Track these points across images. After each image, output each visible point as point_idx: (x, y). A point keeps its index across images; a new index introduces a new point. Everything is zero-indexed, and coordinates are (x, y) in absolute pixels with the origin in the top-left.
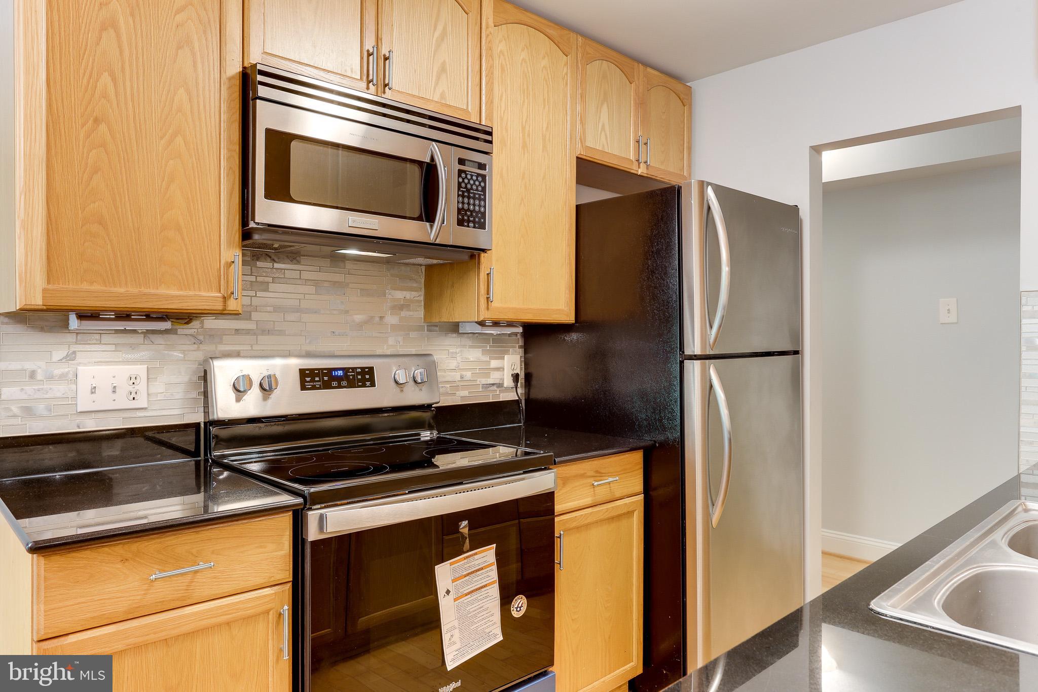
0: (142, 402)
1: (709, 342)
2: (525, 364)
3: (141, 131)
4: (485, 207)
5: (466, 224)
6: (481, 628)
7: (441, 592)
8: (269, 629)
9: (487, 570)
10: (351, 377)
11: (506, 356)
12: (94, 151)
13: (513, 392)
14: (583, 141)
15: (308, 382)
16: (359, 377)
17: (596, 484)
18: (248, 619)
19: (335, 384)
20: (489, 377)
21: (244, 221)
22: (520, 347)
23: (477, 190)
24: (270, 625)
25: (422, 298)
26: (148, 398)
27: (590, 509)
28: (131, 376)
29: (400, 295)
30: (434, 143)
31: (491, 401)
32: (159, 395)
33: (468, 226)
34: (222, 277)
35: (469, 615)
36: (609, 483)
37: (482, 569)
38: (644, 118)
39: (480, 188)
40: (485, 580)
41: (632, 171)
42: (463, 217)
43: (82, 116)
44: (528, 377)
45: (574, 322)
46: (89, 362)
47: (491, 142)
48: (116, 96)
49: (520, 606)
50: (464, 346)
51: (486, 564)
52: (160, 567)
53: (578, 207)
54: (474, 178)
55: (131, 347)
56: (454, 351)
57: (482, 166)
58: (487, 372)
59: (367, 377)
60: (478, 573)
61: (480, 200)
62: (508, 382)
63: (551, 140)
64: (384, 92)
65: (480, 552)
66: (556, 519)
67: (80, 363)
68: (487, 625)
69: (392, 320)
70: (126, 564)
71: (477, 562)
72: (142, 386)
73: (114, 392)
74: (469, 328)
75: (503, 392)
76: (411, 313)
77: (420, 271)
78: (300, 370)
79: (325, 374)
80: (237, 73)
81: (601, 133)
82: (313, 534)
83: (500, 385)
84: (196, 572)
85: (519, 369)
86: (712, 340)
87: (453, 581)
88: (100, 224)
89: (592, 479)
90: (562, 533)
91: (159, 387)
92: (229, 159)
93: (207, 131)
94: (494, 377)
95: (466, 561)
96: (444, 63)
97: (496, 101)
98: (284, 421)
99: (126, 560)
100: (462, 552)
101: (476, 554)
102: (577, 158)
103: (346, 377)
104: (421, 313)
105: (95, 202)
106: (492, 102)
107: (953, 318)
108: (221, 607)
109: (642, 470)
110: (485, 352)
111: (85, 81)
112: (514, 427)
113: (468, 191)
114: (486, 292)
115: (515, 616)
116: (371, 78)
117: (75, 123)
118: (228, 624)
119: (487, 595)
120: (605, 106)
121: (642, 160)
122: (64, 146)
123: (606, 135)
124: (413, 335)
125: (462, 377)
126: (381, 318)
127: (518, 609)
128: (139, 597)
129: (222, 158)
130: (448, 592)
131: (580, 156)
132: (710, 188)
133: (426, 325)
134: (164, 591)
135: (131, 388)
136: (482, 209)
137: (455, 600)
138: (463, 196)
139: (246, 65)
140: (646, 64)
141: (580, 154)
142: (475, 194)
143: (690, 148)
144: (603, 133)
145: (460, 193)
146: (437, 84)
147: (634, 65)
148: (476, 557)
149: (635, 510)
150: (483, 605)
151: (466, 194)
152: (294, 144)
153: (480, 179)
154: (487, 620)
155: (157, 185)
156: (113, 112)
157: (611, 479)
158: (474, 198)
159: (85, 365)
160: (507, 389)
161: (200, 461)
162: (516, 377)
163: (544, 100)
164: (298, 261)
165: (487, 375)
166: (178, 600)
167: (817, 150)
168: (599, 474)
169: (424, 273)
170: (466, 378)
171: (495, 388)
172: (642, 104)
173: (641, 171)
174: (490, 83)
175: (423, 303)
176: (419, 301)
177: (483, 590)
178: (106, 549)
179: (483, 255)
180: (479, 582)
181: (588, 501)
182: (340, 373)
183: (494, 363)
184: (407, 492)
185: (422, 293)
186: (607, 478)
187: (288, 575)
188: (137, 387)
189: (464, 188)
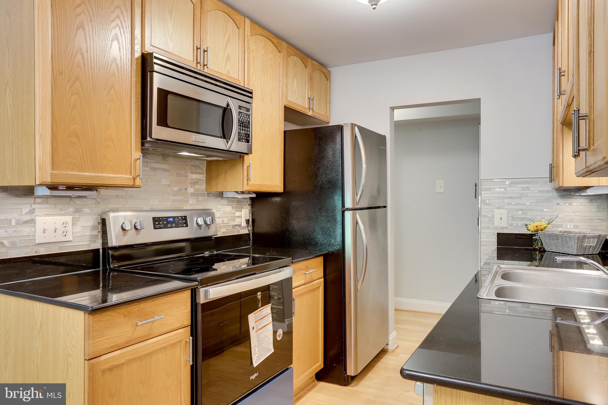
0: (69, 237)
1: (356, 202)
2: (252, 214)
3: (95, 86)
4: (249, 131)
5: (241, 140)
6: (265, 346)
7: (251, 328)
8: (182, 350)
9: (268, 316)
10: (177, 222)
11: (243, 210)
12: (73, 96)
13: (246, 229)
14: (286, 97)
15: (157, 224)
16: (180, 222)
17: (307, 273)
18: (173, 345)
19: (169, 225)
20: (235, 222)
21: (144, 137)
22: (249, 205)
23: (246, 123)
24: (182, 348)
25: (204, 178)
26: (72, 235)
27: (304, 286)
28: (64, 222)
29: (194, 176)
30: (229, 98)
31: (236, 234)
32: (78, 233)
33: (242, 142)
34: (132, 167)
35: (261, 340)
36: (311, 273)
37: (266, 316)
38: (311, 87)
39: (247, 122)
40: (267, 321)
41: (307, 114)
42: (240, 136)
43: (68, 77)
44: (253, 221)
45: (283, 192)
46: (42, 215)
47: (252, 98)
48: (84, 66)
49: (280, 334)
50: (224, 205)
51: (267, 314)
52: (139, 319)
53: (285, 131)
54: (245, 116)
55: (63, 206)
56: (219, 207)
57: (248, 110)
58: (234, 218)
59: (184, 221)
60: (265, 318)
61: (247, 128)
62: (244, 224)
63: (273, 97)
64: (204, 69)
65: (266, 308)
66: (293, 290)
67: (37, 215)
68: (268, 344)
69: (191, 190)
70: (126, 317)
71: (264, 313)
72: (69, 228)
73: (55, 232)
74: (230, 195)
75: (242, 229)
76: (199, 186)
77: (204, 164)
78: (153, 218)
79: (164, 220)
80: (139, 56)
81: (294, 93)
82: (202, 300)
83: (240, 226)
84: (153, 321)
85: (249, 217)
86: (357, 201)
87: (255, 322)
88: (76, 137)
89: (305, 271)
90: (295, 297)
91: (78, 228)
92: (136, 102)
93: (125, 87)
94: (237, 222)
95: (260, 312)
96: (229, 55)
97: (251, 75)
98: (144, 246)
99: (126, 316)
100: (258, 308)
101: (263, 309)
102: (284, 106)
103: (174, 222)
104: (204, 187)
105: (74, 125)
106: (249, 76)
107: (442, 190)
108: (163, 339)
109: (323, 266)
110: (233, 208)
111: (69, 57)
112: (247, 248)
113: (242, 123)
114: (247, 176)
115: (278, 339)
116: (199, 61)
117: (65, 81)
118: (165, 348)
119: (267, 329)
120: (296, 79)
121: (311, 107)
122: (60, 93)
123: (296, 95)
124: (200, 198)
125: (223, 221)
126: (186, 189)
127: (279, 336)
128: (130, 335)
129: (132, 102)
130: (253, 328)
131: (285, 105)
132: (356, 128)
133: (206, 193)
134: (140, 332)
135: (64, 230)
136: (248, 133)
137: (256, 332)
138: (240, 126)
139: (143, 52)
140: (313, 59)
141: (286, 104)
142: (245, 124)
143: (330, 102)
144: (295, 93)
145: (239, 124)
146: (226, 65)
147: (307, 59)
148: (264, 310)
149: (320, 286)
150: (266, 334)
151: (241, 125)
152: (169, 97)
153: (247, 117)
154: (267, 342)
155: (102, 116)
156: (82, 74)
157: (312, 271)
158: (245, 127)
159: (39, 216)
160: (243, 228)
161: (99, 270)
162: (248, 221)
163: (271, 75)
164: (146, 157)
165: (234, 220)
166: (146, 336)
167: (393, 109)
168: (307, 268)
169: (206, 164)
170: (225, 222)
171: (237, 227)
172: (311, 79)
173: (310, 113)
174: (249, 65)
175: (205, 181)
176: (203, 180)
177: (266, 327)
178: (117, 310)
179: (246, 156)
180: (265, 323)
181: (303, 282)
182: (171, 219)
183: (237, 214)
184: (235, 278)
185: (205, 175)
186: (310, 270)
187: (188, 322)
188: (67, 229)
189: (241, 122)
